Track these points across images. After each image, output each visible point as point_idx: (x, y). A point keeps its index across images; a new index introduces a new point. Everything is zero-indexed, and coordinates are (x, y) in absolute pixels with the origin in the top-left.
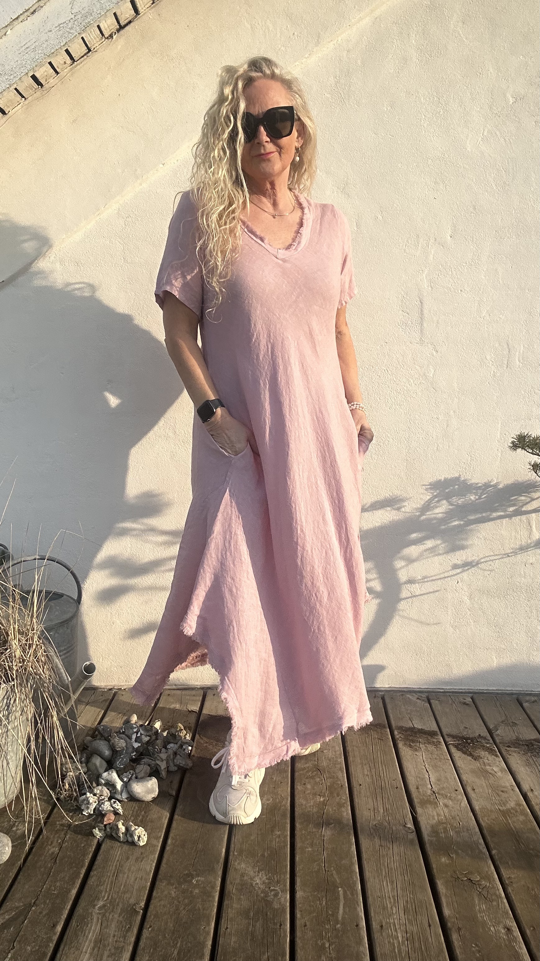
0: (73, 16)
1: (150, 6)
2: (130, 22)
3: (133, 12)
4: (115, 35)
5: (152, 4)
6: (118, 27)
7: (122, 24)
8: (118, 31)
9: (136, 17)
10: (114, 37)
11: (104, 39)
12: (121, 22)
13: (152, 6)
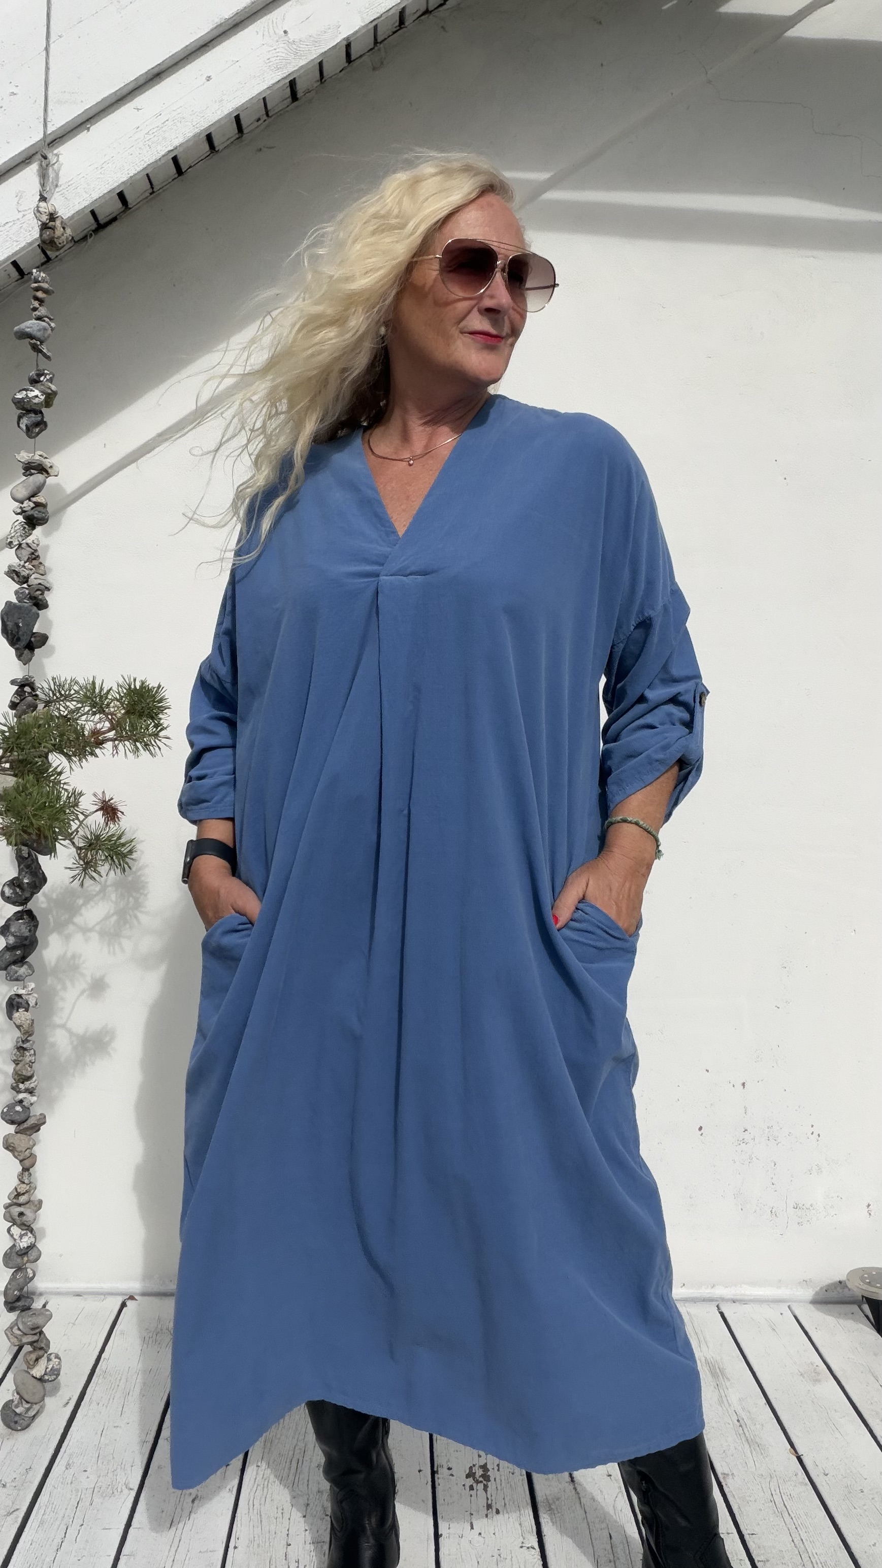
0: (21, 214)
1: (147, 198)
2: (114, 219)
3: (121, 205)
4: (90, 237)
5: (151, 194)
6: (96, 226)
7: (102, 222)
8: (96, 231)
9: (124, 211)
10: (90, 240)
11: (73, 243)
12: (99, 219)
13: (152, 195)
